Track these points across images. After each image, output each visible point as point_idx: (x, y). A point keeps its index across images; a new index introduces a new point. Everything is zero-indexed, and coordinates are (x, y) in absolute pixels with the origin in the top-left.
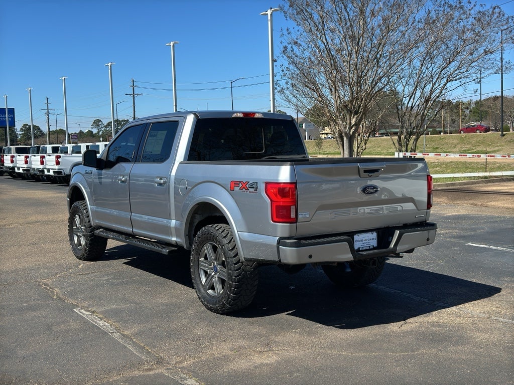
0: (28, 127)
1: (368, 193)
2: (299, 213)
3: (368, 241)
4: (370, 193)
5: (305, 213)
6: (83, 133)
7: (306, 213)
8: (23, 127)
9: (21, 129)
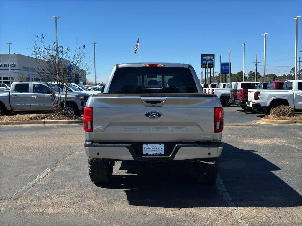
0: (252, 73)
1: (151, 117)
2: (94, 126)
3: (156, 149)
4: (153, 117)
5: (98, 127)
6: (285, 76)
7: (100, 126)
8: (250, 73)
9: (249, 74)
